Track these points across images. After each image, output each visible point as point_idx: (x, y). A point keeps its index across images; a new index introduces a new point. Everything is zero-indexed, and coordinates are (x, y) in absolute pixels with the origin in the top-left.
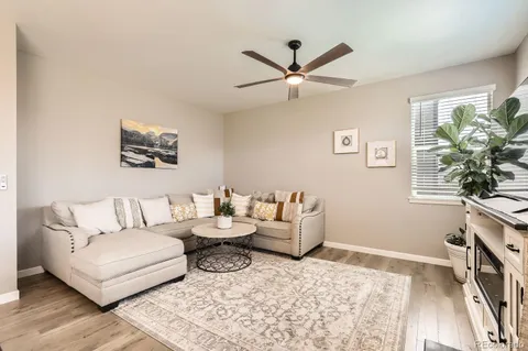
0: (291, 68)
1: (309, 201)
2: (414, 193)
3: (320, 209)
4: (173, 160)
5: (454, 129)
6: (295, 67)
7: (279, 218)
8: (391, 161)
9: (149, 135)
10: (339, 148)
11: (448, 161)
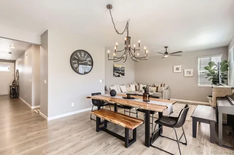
0: (165, 53)
1: (166, 86)
2: (199, 84)
3: (169, 89)
4: (123, 74)
5: (209, 67)
6: (166, 53)
7: (157, 91)
8: (192, 75)
9: (119, 67)
10: (175, 71)
11: (208, 75)
